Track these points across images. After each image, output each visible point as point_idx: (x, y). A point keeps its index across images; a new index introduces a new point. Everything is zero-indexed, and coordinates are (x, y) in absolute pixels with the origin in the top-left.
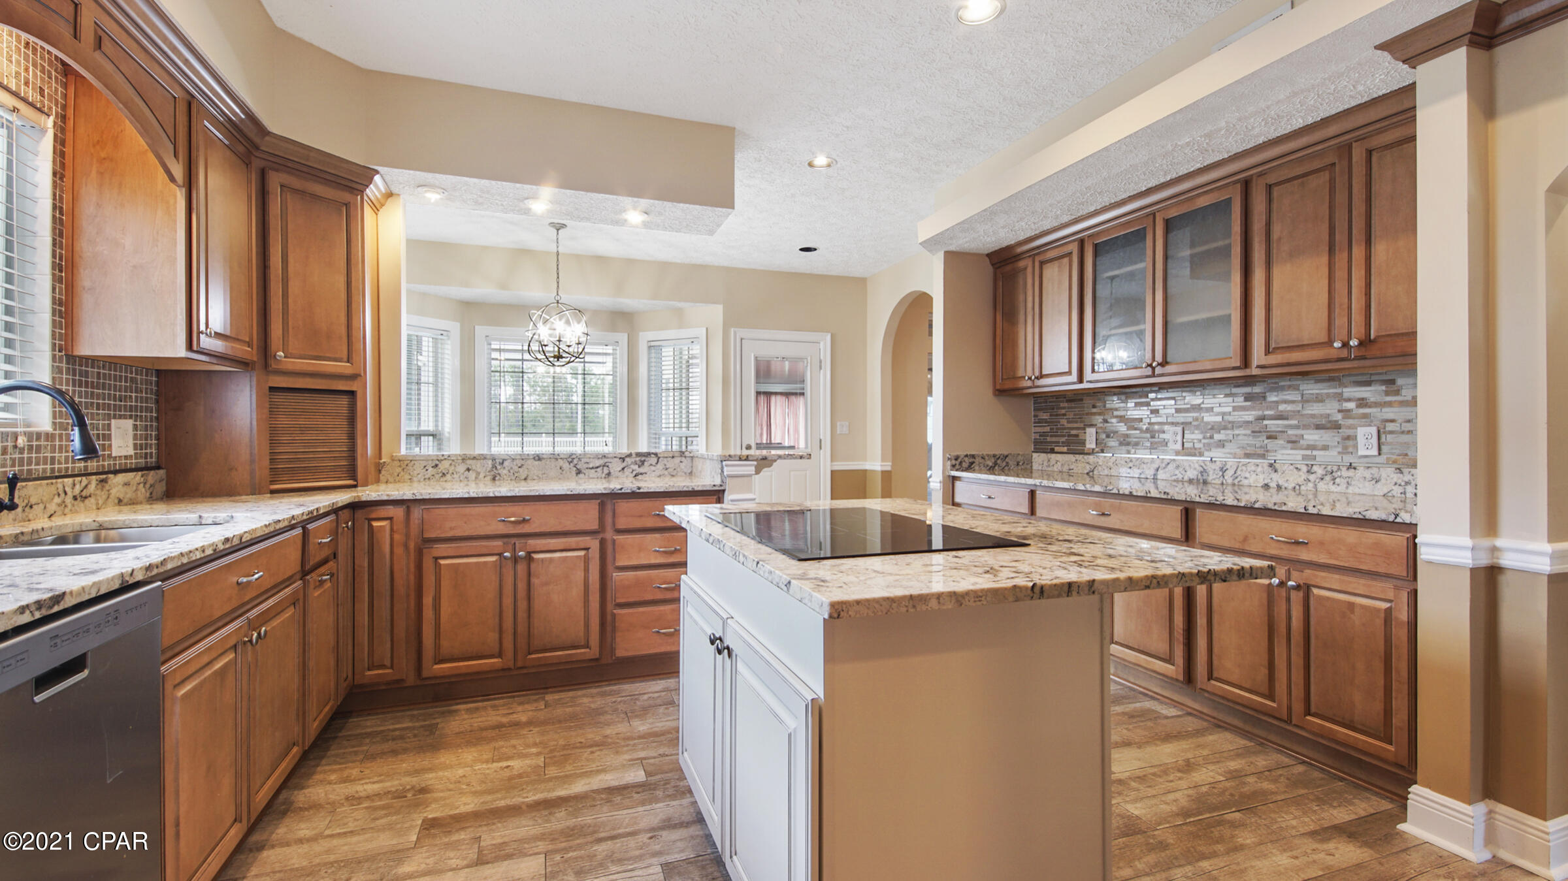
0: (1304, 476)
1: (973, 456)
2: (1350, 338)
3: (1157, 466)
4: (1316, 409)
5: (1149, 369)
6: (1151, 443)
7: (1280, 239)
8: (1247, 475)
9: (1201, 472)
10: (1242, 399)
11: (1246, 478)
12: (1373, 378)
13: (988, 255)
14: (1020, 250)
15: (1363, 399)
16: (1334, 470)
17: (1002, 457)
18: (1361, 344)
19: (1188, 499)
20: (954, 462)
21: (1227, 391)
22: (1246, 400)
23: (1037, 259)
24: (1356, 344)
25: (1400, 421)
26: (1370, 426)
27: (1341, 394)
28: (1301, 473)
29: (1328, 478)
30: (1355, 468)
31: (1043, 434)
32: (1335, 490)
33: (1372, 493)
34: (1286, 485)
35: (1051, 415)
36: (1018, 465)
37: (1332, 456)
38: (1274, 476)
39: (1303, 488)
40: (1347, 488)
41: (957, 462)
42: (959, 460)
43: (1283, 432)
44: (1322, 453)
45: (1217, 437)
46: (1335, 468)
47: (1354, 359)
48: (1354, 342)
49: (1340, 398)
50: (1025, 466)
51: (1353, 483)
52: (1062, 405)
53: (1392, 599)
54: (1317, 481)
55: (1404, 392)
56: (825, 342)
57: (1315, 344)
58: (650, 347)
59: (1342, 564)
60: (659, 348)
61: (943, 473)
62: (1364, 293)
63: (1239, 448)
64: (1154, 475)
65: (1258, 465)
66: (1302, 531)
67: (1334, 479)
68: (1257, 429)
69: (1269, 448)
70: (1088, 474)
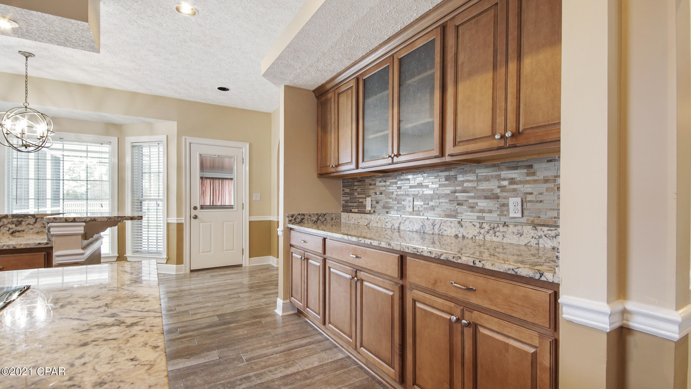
0: (478, 231)
1: (304, 215)
2: (506, 131)
3: (400, 221)
4: (484, 186)
5: (390, 158)
6: (398, 207)
7: (463, 63)
8: (446, 229)
9: (422, 226)
10: (444, 179)
11: (445, 230)
12: (519, 164)
13: (314, 91)
14: (328, 86)
15: (513, 179)
16: (495, 227)
17: (322, 215)
18: (513, 135)
19: (402, 250)
20: (290, 218)
21: (436, 174)
22: (446, 180)
23: (337, 92)
24: (510, 135)
25: (535, 193)
26: (517, 197)
27: (500, 175)
28: (476, 228)
29: (491, 232)
30: (507, 226)
31: (346, 201)
32: (496, 240)
33: (518, 243)
34: (467, 236)
35: (350, 190)
36: (332, 219)
37: (494, 216)
38: (461, 229)
39: (477, 237)
40: (503, 239)
41: (293, 219)
42: (294, 217)
43: (466, 201)
44: (488, 215)
45: (431, 204)
46: (496, 225)
47: (508, 148)
48: (508, 134)
49: (499, 178)
50: (337, 220)
51: (506, 236)
52: (356, 184)
53: (538, 345)
54: (485, 234)
55: (538, 173)
56: (246, 148)
57: (484, 137)
58: (133, 146)
59: (499, 310)
60: (141, 147)
61: (284, 225)
62: (515, 97)
63: (442, 211)
64: (399, 227)
65: (452, 222)
66: (473, 280)
67: (495, 233)
68: (452, 199)
69: (458, 211)
70: (366, 225)
